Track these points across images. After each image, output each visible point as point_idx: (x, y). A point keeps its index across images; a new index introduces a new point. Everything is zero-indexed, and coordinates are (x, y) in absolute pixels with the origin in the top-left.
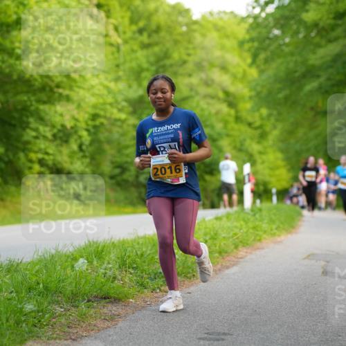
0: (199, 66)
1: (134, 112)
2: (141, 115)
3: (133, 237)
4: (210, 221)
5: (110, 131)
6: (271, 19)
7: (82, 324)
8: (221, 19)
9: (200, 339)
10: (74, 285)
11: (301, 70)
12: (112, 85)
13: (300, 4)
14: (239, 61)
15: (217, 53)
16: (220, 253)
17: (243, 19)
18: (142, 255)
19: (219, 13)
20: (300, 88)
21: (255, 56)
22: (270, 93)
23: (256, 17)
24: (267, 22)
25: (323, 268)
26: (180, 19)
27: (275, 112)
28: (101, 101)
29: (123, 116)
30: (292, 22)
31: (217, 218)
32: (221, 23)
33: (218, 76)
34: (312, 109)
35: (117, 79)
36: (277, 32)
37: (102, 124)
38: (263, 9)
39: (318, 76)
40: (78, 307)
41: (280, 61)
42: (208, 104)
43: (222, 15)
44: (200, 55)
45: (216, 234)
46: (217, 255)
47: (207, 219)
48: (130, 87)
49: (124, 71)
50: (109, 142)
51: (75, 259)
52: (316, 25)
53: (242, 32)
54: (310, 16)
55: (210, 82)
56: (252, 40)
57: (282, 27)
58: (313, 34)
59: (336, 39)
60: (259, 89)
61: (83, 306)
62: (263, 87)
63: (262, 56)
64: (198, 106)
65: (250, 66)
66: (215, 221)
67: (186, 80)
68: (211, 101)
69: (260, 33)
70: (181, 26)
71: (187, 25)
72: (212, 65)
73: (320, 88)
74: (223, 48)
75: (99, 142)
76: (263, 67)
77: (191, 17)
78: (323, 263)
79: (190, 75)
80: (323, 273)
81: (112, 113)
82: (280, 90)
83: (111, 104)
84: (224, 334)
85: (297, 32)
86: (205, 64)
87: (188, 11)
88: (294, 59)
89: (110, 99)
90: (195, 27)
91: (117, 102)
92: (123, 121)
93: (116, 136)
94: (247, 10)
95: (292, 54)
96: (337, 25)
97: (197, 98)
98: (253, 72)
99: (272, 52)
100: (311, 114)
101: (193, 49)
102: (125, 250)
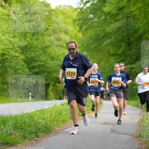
0: (55, 31)
1: (22, 53)
2: (26, 54)
3: (21, 114)
4: (59, 105)
5: (11, 62)
6: (88, 10)
8: (65, 9)
11: (102, 34)
12: (12, 39)
13: (102, 3)
14: (73, 29)
15: (63, 25)
16: (63, 121)
17: (75, 9)
18: (25, 123)
19: (64, 6)
20: (102, 43)
21: (81, 27)
22: (88, 45)
23: (81, 9)
24: (86, 11)
25: (111, 129)
27: (90, 54)
28: (6, 47)
29: (17, 55)
30: (98, 12)
32: (65, 11)
33: (63, 36)
34: (107, 53)
35: (14, 37)
36: (91, 16)
37: (7, 58)
38: (85, 5)
39: (110, 38)
41: (92, 30)
42: (59, 49)
43: (65, 7)
44: (55, 26)
45: (61, 112)
46: (61, 122)
47: (57, 105)
48: (21, 40)
49: (18, 33)
50: (10, 67)
52: (109, 13)
53: (75, 15)
54: (107, 9)
55: (59, 39)
56: (80, 20)
57: (93, 14)
58: (108, 18)
59: (119, 20)
60: (83, 43)
62: (84, 42)
63: (84, 27)
64: (54, 50)
65: (79, 32)
66: (61, 106)
67: (48, 38)
68: (60, 48)
69: (83, 16)
70: (46, 12)
71: (49, 11)
72: (60, 31)
73: (111, 43)
74: (66, 23)
75: (6, 67)
76: (84, 32)
77: (51, 7)
78: (111, 126)
79: (50, 36)
80: (111, 131)
81: (12, 53)
82: (93, 43)
83: (11, 49)
85: (101, 16)
86: (57, 30)
87: (49, 5)
88: (99, 29)
89: (11, 47)
90: (53, 12)
91: (14, 48)
92: (17, 57)
93: (13, 64)
94: (77, 5)
95: (98, 27)
96: (119, 14)
97: (53, 47)
98: (80, 35)
99: (89, 26)
100: (107, 55)
101: (52, 23)
102: (17, 120)
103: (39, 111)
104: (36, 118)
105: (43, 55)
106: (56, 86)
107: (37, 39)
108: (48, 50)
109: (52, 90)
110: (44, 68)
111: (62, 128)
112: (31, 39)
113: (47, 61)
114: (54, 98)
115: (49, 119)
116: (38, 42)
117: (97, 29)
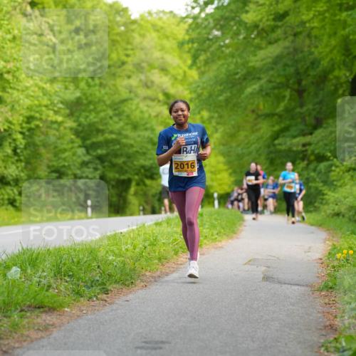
0: (139, 67)
1: (71, 115)
2: (78, 117)
3: (69, 244)
4: (150, 226)
5: (46, 134)
6: (211, 20)
7: (14, 334)
8: (160, 19)
9: (137, 348)
10: (6, 294)
11: (242, 72)
12: (47, 86)
13: (240, 5)
14: (179, 62)
15: (157, 54)
16: (160, 259)
17: (183, 19)
18: (78, 262)
19: (158, 12)
20: (241, 91)
21: (195, 58)
22: (210, 95)
23: (195, 18)
24: (206, 23)
25: (263, 273)
26: (118, 19)
27: (216, 115)
28: (36, 102)
29: (60, 119)
30: (232, 23)
31: (157, 224)
32: (160, 23)
33: (157, 78)
34: (253, 111)
35: (53, 80)
36: (217, 33)
37: (37, 126)
38: (202, 10)
39: (259, 79)
40: (10, 317)
41: (220, 63)
42: (148, 106)
43: (161, 15)
44: (138, 56)
45: (155, 240)
46: (156, 261)
47: (146, 225)
48: (66, 88)
50: (45, 145)
51: (8, 268)
52: (256, 26)
53: (181, 32)
54: (250, 17)
55: (149, 84)
56: (192, 41)
57: (222, 28)
58: (253, 36)
59: (276, 41)
60: (199, 91)
61: (15, 316)
62: (203, 88)
64: (138, 108)
65: (190, 67)
66: (154, 227)
67: (126, 82)
68: (151, 103)
69: (199, 34)
70: (119, 26)
71: (125, 25)
72: (151, 66)
73: (261, 90)
74: (162, 49)
75: (35, 145)
76: (203, 69)
77: (130, 16)
78: (264, 268)
79: (129, 77)
80: (264, 278)
81: (48, 116)
82: (222, 92)
83: (46, 106)
84: (162, 342)
85: (237, 34)
86: (144, 65)
87: (125, 10)
88: (234, 60)
89: (45, 102)
90: (134, 27)
91: (52, 103)
92: (60, 124)
93: (52, 139)
94: (186, 9)
95: (233, 56)
96: (277, 27)
97: (135, 102)
98: (194, 74)
99: (212, 53)
100: (252, 117)
101: (132, 49)
102: (61, 258)
103: (109, 238)
104: (102, 253)
105: (116, 119)
106: (145, 185)
107: (101, 85)
108: (126, 108)
109: (136, 194)
110: (118, 147)
111: (158, 273)
112: (89, 86)
113: (124, 132)
114: (140, 210)
115: (129, 254)
116: (103, 92)
117: (230, 60)
